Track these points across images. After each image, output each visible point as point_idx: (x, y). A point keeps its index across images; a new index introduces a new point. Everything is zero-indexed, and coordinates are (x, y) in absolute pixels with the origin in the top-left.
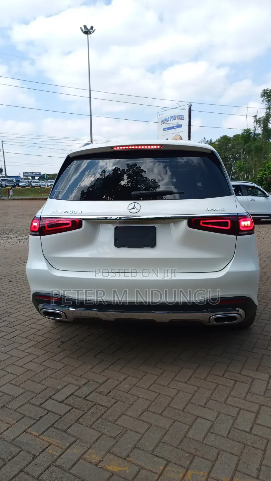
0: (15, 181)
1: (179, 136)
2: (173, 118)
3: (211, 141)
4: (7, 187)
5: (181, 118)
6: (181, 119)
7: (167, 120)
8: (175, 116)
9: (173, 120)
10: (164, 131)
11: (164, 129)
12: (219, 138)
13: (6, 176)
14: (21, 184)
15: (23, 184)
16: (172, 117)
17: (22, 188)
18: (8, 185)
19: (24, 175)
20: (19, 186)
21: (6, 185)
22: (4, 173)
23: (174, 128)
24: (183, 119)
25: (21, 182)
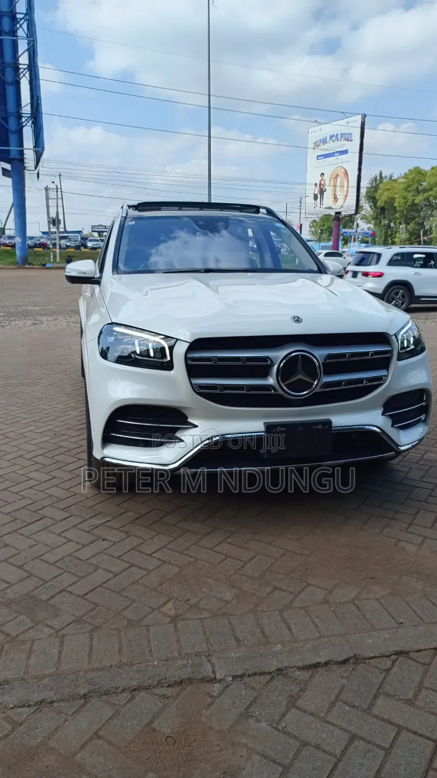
0: (80, 239)
1: (343, 169)
2: (333, 138)
3: (392, 177)
4: (69, 248)
5: (348, 138)
6: (348, 140)
7: (324, 141)
8: (337, 135)
9: (333, 141)
10: (317, 159)
11: (318, 156)
12: (407, 171)
13: (66, 232)
14: (90, 244)
15: (93, 245)
16: (331, 137)
17: (91, 251)
18: (70, 246)
19: (93, 230)
20: (86, 247)
21: (67, 245)
22: (62, 226)
23: (335, 155)
24: (351, 141)
25: (91, 241)
